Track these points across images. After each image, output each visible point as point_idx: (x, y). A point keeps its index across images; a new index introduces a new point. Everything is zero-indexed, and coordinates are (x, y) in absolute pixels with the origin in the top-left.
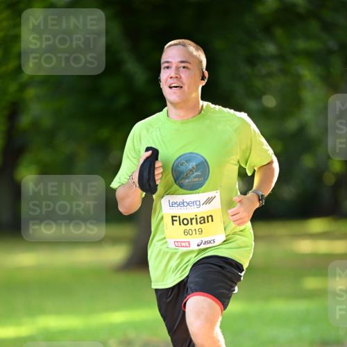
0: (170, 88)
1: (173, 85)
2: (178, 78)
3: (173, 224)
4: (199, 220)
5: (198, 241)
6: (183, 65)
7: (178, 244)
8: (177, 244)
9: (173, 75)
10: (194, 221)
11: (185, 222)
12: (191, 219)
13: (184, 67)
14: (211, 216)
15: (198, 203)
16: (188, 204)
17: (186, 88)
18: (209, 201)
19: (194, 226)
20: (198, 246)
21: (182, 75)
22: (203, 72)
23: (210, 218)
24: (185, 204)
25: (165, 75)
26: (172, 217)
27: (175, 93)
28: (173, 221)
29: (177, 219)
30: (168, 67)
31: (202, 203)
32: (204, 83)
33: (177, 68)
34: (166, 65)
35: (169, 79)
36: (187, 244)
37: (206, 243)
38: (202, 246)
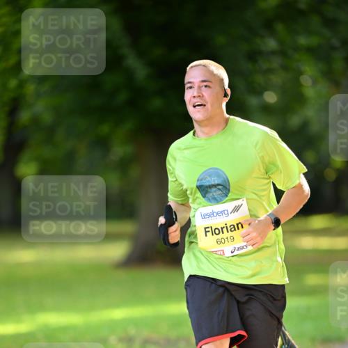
0: (194, 106)
1: (197, 104)
2: (201, 97)
3: (206, 235)
4: (229, 229)
5: (231, 248)
6: (205, 84)
9: (196, 94)
10: (225, 230)
11: (217, 231)
12: (222, 228)
13: (206, 86)
14: (241, 223)
15: (226, 212)
16: (217, 214)
17: (209, 106)
18: (236, 209)
19: (226, 235)
20: (232, 253)
21: (204, 94)
22: (225, 90)
23: (240, 226)
24: (215, 214)
25: (188, 95)
26: (205, 228)
27: (199, 112)
28: (206, 232)
29: (210, 229)
30: (191, 88)
31: (230, 211)
32: (227, 100)
33: (200, 88)
34: (189, 85)
35: (192, 99)
36: (221, 252)
37: (239, 249)
38: (236, 253)
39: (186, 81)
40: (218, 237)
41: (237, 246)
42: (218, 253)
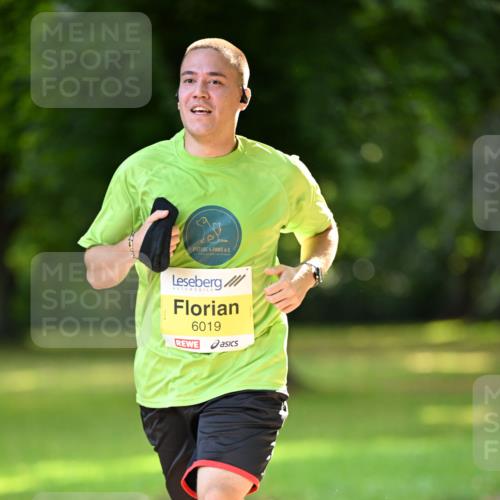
0: (192, 111)
1: (198, 109)
2: (206, 99)
3: (176, 312)
4: (217, 309)
5: (212, 340)
6: (215, 78)
7: (181, 343)
8: (179, 343)
9: (198, 93)
10: (209, 310)
11: (196, 310)
12: (206, 307)
13: (215, 82)
14: (237, 305)
15: (218, 283)
16: (203, 283)
17: (216, 113)
18: (235, 281)
19: (210, 318)
20: (212, 348)
21: (211, 93)
22: (243, 91)
23: (234, 308)
24: (199, 283)
25: (185, 92)
26: (176, 301)
27: (199, 120)
28: (176, 307)
29: (184, 304)
30: (191, 81)
31: (224, 283)
32: (244, 107)
33: (205, 84)
34: (189, 77)
35: (192, 100)
36: (195, 344)
37: (224, 344)
38: (219, 350)
39: (183, 69)
40: (197, 318)
41: (223, 339)
42: (189, 344)
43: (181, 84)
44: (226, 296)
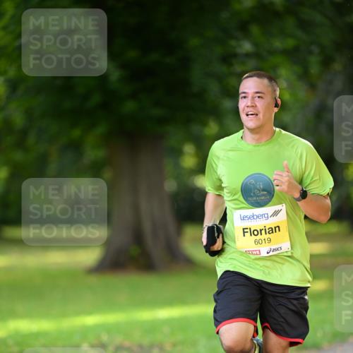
0: (247, 115)
1: (250, 113)
2: (254, 106)
3: (244, 235)
4: (267, 231)
5: (267, 249)
6: (259, 95)
7: (250, 253)
9: (249, 104)
10: (263, 232)
11: (256, 233)
12: (261, 230)
13: (259, 97)
14: (278, 227)
15: (266, 216)
16: (258, 217)
17: (261, 116)
18: (276, 213)
19: (264, 236)
20: (268, 253)
21: (257, 104)
22: (276, 101)
23: (277, 229)
24: (255, 217)
25: (242, 104)
26: (244, 229)
27: (251, 120)
28: (244, 232)
29: (248, 230)
30: (245, 97)
31: (270, 215)
32: (276, 110)
33: (253, 98)
34: (243, 95)
35: (246, 108)
37: (274, 250)
38: (271, 253)
39: (240, 91)
40: (256, 237)
41: (273, 247)
42: (254, 252)
43: (240, 99)
44: (272, 222)
